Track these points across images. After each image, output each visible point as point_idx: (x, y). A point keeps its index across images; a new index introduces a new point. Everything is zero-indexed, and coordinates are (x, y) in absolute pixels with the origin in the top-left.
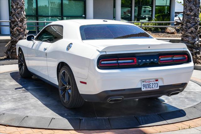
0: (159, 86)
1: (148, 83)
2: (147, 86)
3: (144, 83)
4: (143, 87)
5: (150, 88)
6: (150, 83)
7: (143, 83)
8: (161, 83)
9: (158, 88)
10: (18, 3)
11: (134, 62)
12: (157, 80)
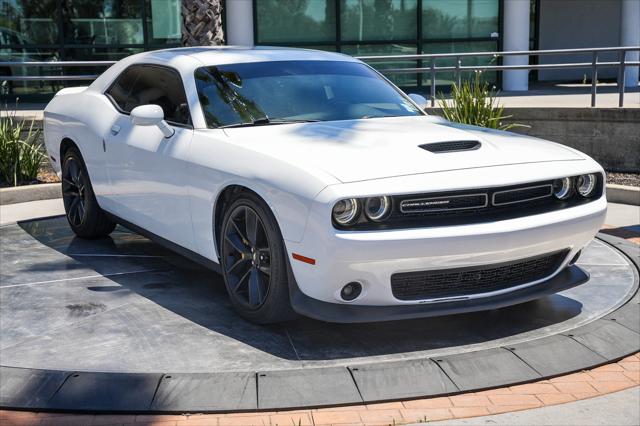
10: (196, 7)
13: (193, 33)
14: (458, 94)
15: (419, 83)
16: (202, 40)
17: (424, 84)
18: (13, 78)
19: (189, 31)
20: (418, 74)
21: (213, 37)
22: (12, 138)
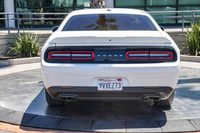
0: (123, 87)
1: (107, 82)
2: (105, 86)
3: (102, 82)
4: (99, 87)
5: (109, 89)
6: (109, 82)
7: (100, 82)
8: (125, 84)
9: (121, 89)
11: (91, 56)
12: (119, 80)
13: (94, 3)
14: (193, 26)
15: (176, 22)
16: (97, 6)
17: (178, 22)
18: (23, 19)
19: (93, 2)
20: (176, 18)
21: (101, 5)
22: (29, 40)
